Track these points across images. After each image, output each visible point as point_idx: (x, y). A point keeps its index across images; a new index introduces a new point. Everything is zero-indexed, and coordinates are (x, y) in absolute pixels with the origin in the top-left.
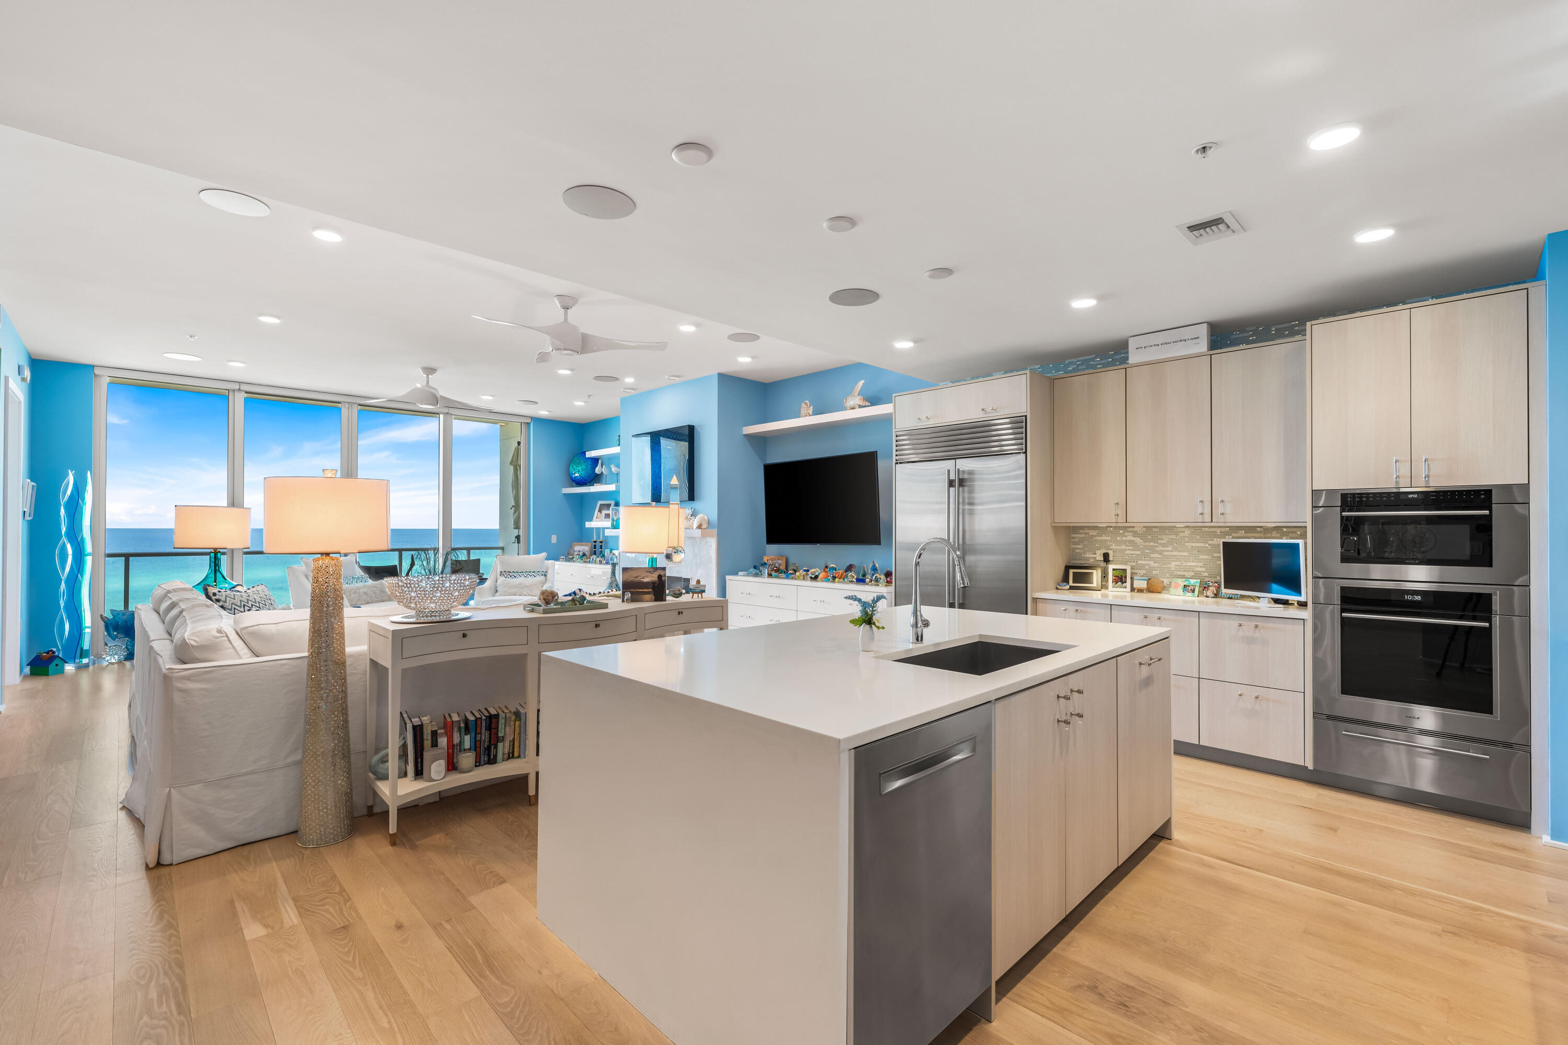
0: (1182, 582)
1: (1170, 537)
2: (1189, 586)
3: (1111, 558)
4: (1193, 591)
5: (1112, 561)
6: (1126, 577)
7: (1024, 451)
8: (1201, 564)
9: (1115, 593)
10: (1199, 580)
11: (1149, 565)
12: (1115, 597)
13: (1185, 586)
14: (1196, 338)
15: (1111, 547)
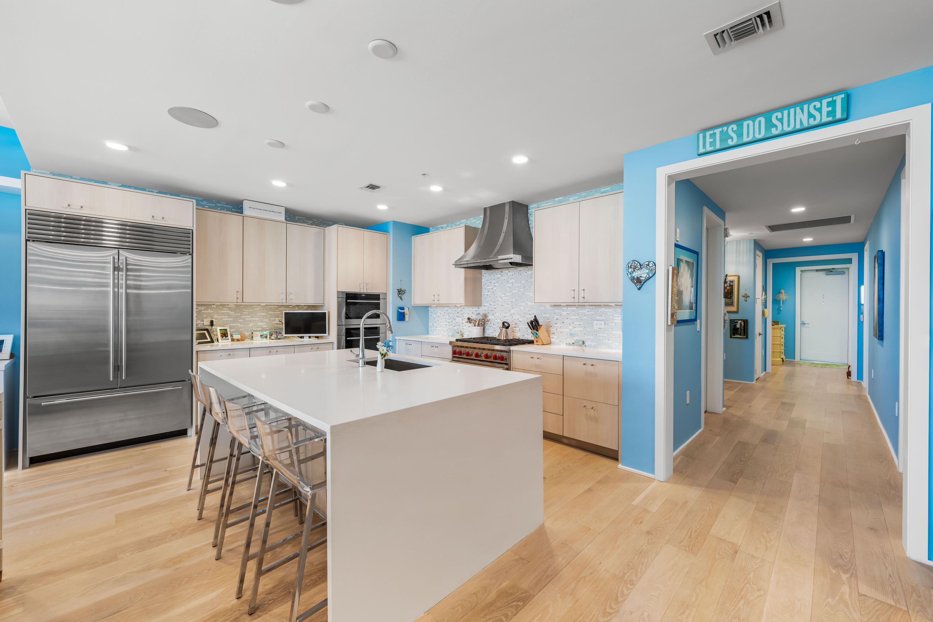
0: (259, 334)
1: (249, 310)
2: (263, 335)
3: (214, 324)
4: (266, 337)
5: (215, 325)
6: (227, 334)
7: (191, 253)
8: (265, 324)
9: (223, 344)
10: (268, 332)
11: (238, 326)
12: (222, 346)
13: (261, 335)
14: (280, 213)
15: (214, 317)
